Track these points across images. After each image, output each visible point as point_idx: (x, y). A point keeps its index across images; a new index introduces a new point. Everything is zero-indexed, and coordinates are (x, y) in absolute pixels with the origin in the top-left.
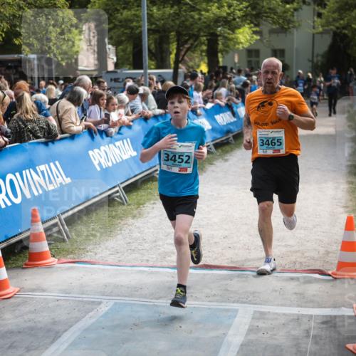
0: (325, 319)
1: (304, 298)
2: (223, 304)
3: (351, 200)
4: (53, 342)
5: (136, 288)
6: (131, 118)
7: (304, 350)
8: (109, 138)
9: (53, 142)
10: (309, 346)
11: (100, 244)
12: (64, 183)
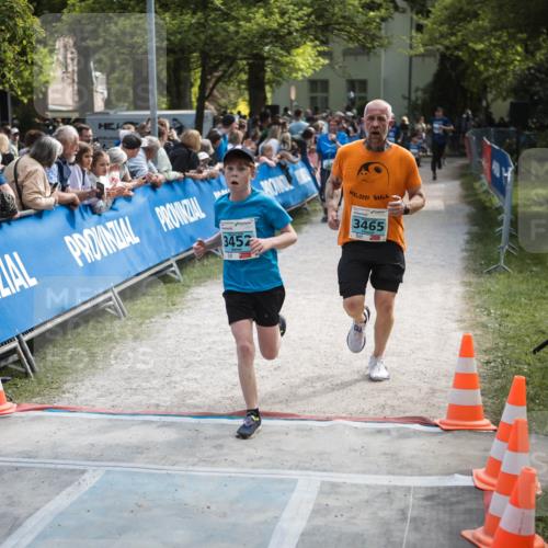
0: (429, 493)
1: (398, 460)
2: (274, 471)
3: (468, 311)
4: (9, 533)
5: (138, 447)
6: (130, 185)
7: (398, 540)
8: (96, 217)
9: (9, 222)
10: (406, 534)
11: (83, 380)
12: (26, 287)
